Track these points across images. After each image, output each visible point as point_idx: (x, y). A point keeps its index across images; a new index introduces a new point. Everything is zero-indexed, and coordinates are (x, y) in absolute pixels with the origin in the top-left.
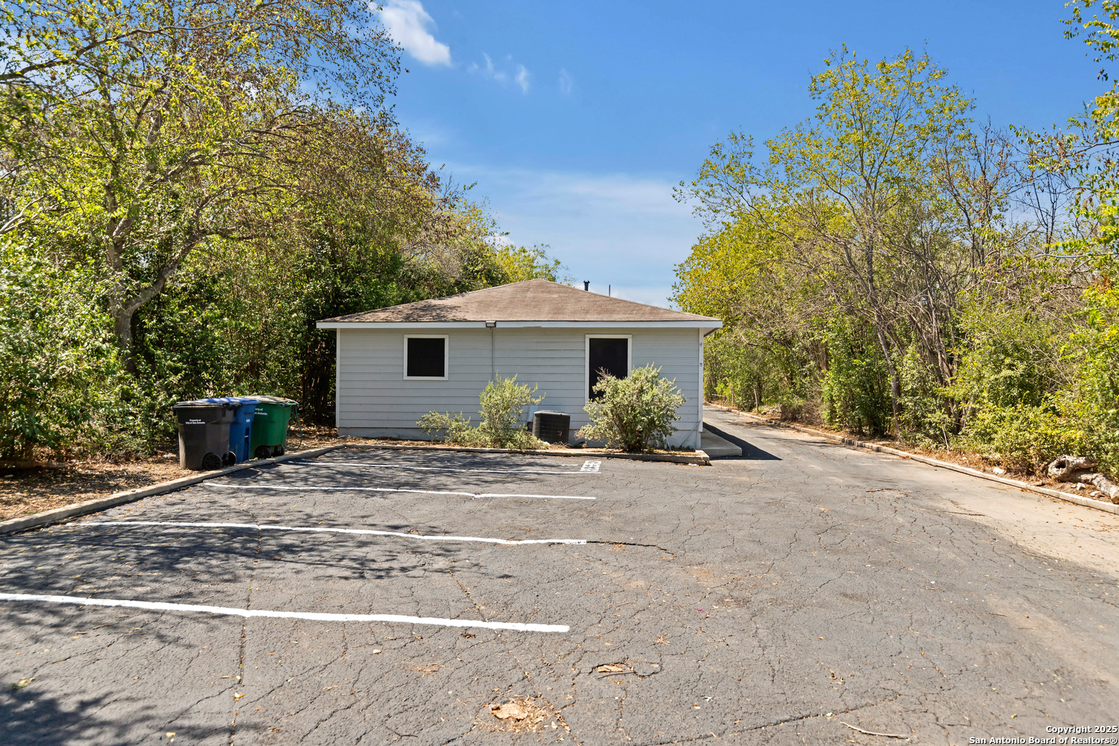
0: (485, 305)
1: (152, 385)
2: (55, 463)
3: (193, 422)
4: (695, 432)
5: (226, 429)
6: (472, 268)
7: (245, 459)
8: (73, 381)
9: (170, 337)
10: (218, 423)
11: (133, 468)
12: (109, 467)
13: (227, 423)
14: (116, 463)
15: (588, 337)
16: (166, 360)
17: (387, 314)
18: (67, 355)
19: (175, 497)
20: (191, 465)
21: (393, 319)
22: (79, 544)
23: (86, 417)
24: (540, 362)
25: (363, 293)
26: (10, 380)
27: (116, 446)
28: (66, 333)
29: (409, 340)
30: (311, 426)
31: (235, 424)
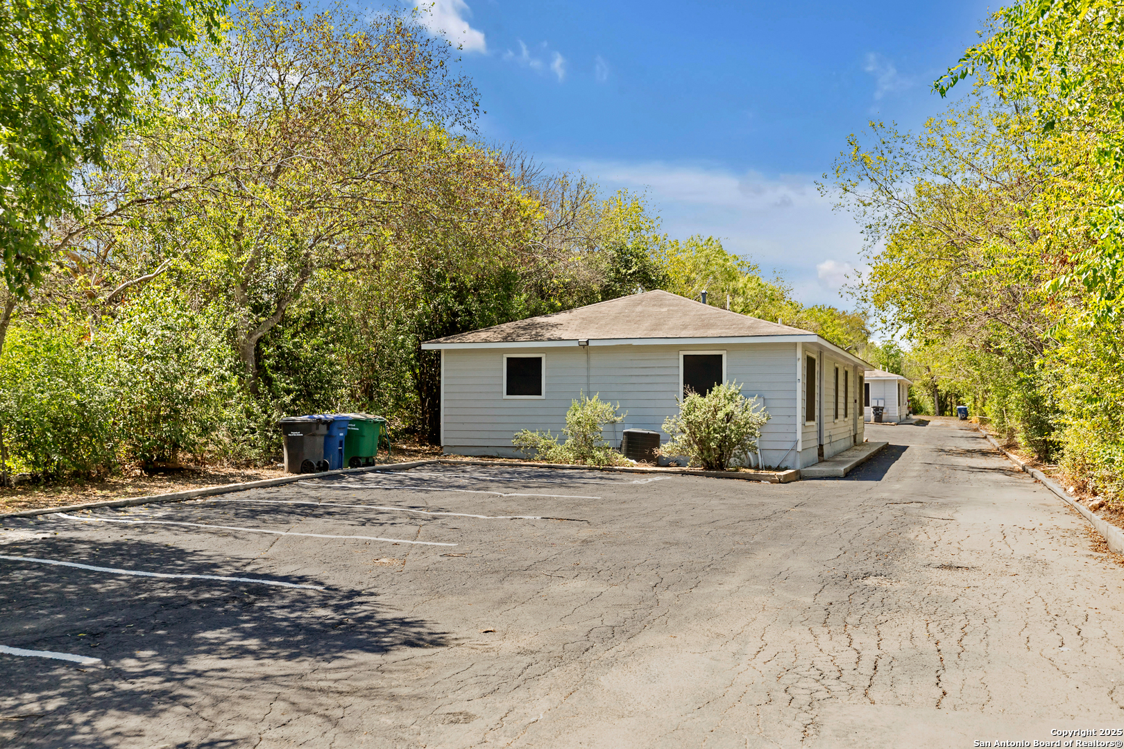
0: (587, 322)
1: (268, 404)
2: (192, 465)
3: (294, 434)
4: (793, 453)
5: (320, 440)
6: (624, 271)
7: (340, 467)
8: (204, 400)
9: (289, 363)
10: (314, 435)
11: (249, 472)
12: (232, 470)
13: (322, 435)
14: (238, 468)
15: (682, 354)
16: (281, 383)
17: (489, 334)
18: (201, 381)
19: (275, 489)
20: (292, 469)
21: (492, 340)
22: (203, 508)
23: (214, 429)
24: (634, 380)
25: (476, 311)
26: (162, 400)
27: (240, 455)
28: (199, 364)
29: (508, 359)
30: (424, 445)
31: (328, 437)
